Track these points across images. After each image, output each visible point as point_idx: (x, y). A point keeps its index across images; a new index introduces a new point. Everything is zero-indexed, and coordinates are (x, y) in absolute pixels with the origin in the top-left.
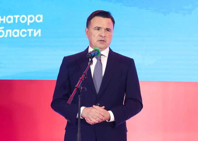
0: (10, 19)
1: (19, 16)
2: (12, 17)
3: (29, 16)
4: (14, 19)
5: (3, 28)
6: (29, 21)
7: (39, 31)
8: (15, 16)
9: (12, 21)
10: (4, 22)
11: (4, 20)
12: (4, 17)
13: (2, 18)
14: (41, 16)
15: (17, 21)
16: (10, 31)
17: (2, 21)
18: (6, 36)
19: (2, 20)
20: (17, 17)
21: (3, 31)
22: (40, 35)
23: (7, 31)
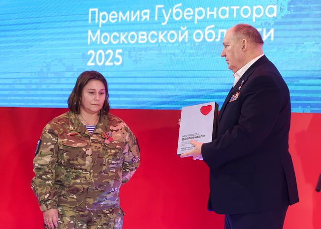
0: (224, 13)
1: (238, 7)
2: (227, 9)
3: (255, 8)
4: (231, 11)
5: (212, 26)
6: (255, 15)
7: (272, 31)
8: (232, 7)
9: (227, 16)
10: (215, 17)
11: (214, 13)
12: (215, 9)
13: (212, 10)
14: (275, 7)
15: (235, 15)
18: (218, 40)
19: (211, 13)
20: (235, 8)
21: (213, 32)
22: (272, 39)
23: (220, 31)
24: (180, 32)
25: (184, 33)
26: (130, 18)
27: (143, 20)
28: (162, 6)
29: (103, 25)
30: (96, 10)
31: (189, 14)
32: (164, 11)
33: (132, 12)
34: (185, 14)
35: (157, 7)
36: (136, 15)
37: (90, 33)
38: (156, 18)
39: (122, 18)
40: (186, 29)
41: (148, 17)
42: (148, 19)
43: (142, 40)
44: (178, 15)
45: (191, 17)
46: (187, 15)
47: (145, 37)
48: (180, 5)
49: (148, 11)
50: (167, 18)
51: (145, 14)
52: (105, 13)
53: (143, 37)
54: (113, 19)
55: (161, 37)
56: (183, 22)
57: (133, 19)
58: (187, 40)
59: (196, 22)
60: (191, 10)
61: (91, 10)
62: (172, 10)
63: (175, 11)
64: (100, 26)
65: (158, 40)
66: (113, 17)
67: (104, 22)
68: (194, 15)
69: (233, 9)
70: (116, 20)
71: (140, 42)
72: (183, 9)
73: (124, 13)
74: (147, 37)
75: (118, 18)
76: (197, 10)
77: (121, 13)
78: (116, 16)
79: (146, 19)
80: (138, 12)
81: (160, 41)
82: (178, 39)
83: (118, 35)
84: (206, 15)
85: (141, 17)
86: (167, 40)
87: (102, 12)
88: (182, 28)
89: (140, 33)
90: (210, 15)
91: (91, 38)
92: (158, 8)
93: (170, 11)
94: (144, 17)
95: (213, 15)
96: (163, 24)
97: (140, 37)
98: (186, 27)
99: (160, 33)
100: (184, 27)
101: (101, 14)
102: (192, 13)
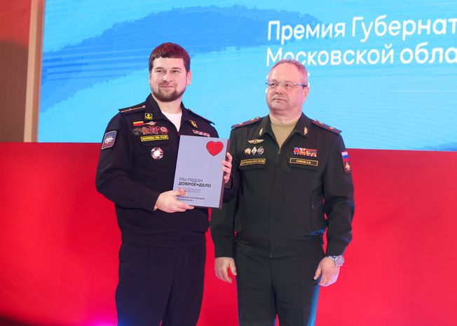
0: (439, 27)
2: (444, 22)
4: (449, 25)
5: (425, 44)
8: (450, 20)
9: (444, 31)
10: (428, 32)
11: (428, 27)
12: (429, 22)
13: (424, 23)
15: (454, 31)
16: (441, 50)
17: (424, 31)
18: (431, 61)
19: (424, 27)
20: (454, 21)
21: (426, 51)
23: (435, 50)
24: (383, 51)
25: (388, 52)
26: (320, 33)
27: (336, 36)
28: (361, 18)
29: (286, 42)
30: (278, 23)
31: (395, 28)
32: (363, 24)
33: (323, 26)
34: (391, 28)
35: (355, 19)
36: (327, 30)
37: (269, 51)
38: (354, 34)
39: (309, 34)
40: (391, 48)
41: (343, 31)
42: (343, 35)
43: (336, 60)
44: (381, 29)
45: (398, 32)
46: (392, 30)
47: (339, 57)
48: (384, 16)
49: (343, 25)
50: (367, 34)
51: (340, 28)
52: (289, 27)
53: (336, 57)
54: (299, 35)
55: (359, 57)
56: (388, 38)
57: (324, 35)
58: (392, 61)
59: (404, 39)
60: (398, 23)
61: (271, 23)
62: (374, 24)
63: (377, 25)
64: (283, 43)
65: (355, 61)
66: (298, 31)
67: (288, 38)
68: (401, 30)
69: (451, 23)
70: (302, 36)
71: (333, 63)
72: (387, 21)
73: (313, 28)
74: (342, 57)
75: (305, 34)
76: (405, 23)
77: (308, 27)
78: (303, 31)
79: (341, 34)
80: (330, 27)
81: (358, 62)
82: (380, 60)
83: (305, 55)
84: (417, 29)
85: (334, 33)
86: (368, 62)
87: (285, 25)
88: (386, 46)
89: (333, 52)
90: (422, 30)
91: (271, 59)
92: (357, 21)
93: (372, 24)
94: (338, 32)
95: (426, 30)
96: (362, 41)
97: (333, 57)
98: (391, 45)
99: (358, 52)
100: (388, 45)
101: (284, 28)
102: (399, 27)
